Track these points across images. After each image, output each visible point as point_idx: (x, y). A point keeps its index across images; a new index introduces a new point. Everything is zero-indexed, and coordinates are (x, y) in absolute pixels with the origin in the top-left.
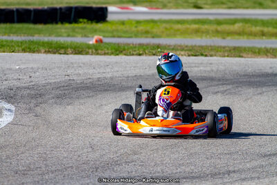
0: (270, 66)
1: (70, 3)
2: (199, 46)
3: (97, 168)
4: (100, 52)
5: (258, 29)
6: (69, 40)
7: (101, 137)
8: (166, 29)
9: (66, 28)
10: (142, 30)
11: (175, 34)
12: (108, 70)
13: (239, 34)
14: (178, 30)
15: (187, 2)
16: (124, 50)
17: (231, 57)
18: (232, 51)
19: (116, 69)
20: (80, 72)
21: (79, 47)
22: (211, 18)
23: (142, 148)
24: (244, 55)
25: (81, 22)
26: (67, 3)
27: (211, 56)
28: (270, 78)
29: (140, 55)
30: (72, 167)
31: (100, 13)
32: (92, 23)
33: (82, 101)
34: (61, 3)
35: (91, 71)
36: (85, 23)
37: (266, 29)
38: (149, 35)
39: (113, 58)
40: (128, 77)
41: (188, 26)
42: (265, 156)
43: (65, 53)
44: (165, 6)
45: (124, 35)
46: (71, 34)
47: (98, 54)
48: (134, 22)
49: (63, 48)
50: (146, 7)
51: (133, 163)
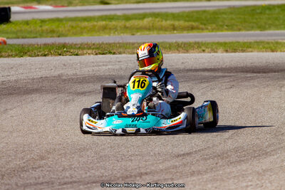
0: (182, 61)
2: (107, 44)
4: (3, 54)
5: (169, 22)
7: (7, 143)
8: (72, 27)
10: (47, 30)
11: (81, 32)
12: (13, 73)
13: (149, 29)
14: (85, 28)
16: (29, 51)
19: (21, 71)
22: (119, 13)
23: (49, 153)
27: (120, 53)
28: (182, 74)
29: (45, 55)
31: (3, 13)
37: (177, 23)
38: (55, 35)
39: (17, 60)
40: (33, 79)
41: (95, 23)
42: (179, 156)
44: (70, 4)
45: (28, 36)
47: (1, 56)
48: (38, 22)
50: (51, 5)
51: (41, 169)
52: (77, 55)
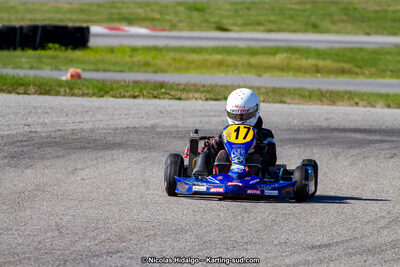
0: (325, 116)
1: (36, 20)
2: (221, 86)
3: (66, 261)
4: (76, 91)
5: (311, 62)
6: (32, 73)
7: (74, 216)
8: (175, 60)
9: (28, 57)
10: (139, 61)
11: (188, 67)
12: (87, 118)
13: (282, 69)
14: (193, 62)
15: (206, 21)
16: (112, 89)
17: (268, 102)
18: (270, 94)
19: (100, 117)
20: (47, 121)
21: (45, 84)
22: (241, 44)
23: (132, 233)
24: (288, 100)
25: (50, 49)
26: (31, 20)
28: (326, 134)
29: (135, 97)
30: (29, 259)
31: (79, 35)
32: (66, 49)
33: (47, 163)
34: (23, 20)
35: (62, 120)
36: (56, 49)
37: (321, 63)
38: (149, 69)
39: (95, 102)
40: (116, 129)
41: (208, 57)
42: (313, 247)
43: (25, 93)
44: (173, 27)
45: (112, 68)
46: (35, 65)
47: (73, 95)
48: (128, 50)
49: (22, 85)
50: (147, 27)
51: (119, 254)
52: (179, 99)
